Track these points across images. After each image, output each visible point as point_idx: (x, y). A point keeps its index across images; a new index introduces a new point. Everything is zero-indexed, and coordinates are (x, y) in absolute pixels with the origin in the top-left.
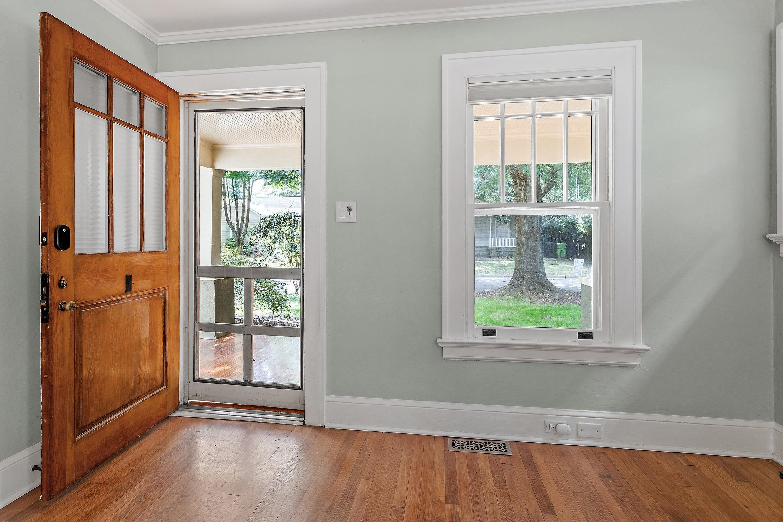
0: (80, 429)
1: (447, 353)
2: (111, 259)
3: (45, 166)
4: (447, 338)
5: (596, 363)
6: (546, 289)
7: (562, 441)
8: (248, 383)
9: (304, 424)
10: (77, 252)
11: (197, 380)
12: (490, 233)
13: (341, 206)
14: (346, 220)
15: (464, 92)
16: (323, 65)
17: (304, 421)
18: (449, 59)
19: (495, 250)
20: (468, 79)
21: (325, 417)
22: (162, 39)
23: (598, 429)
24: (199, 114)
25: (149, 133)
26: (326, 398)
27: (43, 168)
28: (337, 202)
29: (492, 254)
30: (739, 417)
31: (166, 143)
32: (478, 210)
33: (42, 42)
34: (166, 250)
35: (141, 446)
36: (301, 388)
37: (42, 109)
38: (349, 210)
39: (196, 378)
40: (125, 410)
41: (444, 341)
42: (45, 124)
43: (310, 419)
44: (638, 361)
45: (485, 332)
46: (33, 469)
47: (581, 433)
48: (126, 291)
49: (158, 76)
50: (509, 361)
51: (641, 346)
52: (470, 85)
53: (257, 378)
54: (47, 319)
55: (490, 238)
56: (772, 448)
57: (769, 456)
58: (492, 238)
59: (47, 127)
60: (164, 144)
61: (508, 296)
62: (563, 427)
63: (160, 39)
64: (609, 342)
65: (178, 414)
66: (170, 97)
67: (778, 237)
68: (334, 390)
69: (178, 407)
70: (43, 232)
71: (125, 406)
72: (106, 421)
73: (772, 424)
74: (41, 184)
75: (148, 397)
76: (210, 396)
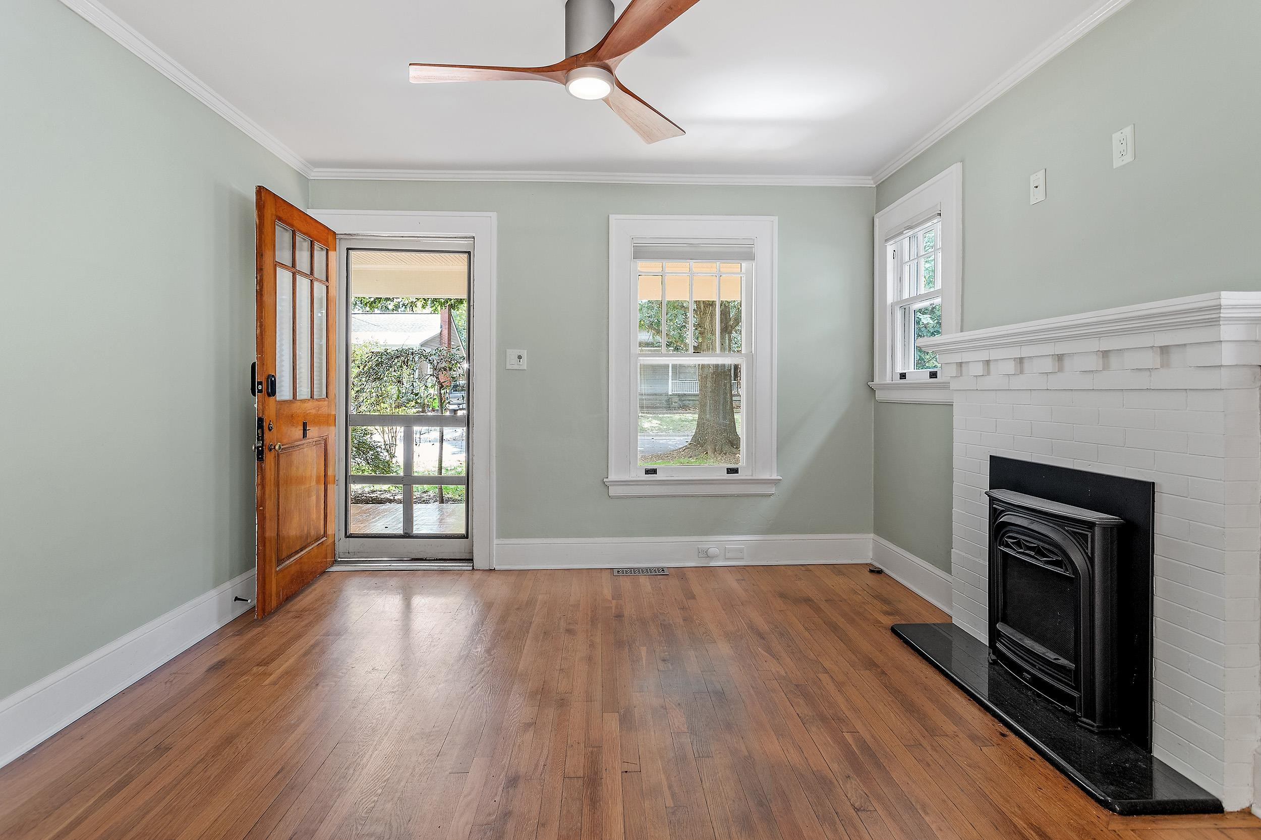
0: (280, 561)
1: (613, 491)
2: (295, 405)
3: (261, 322)
4: (612, 477)
5: (740, 494)
6: (736, 448)
7: (712, 564)
8: (407, 535)
9: (473, 569)
10: (278, 399)
11: (348, 536)
12: (670, 374)
13: (512, 354)
14: (516, 367)
15: (629, 250)
16: (494, 215)
17: (473, 566)
18: (616, 219)
19: (676, 399)
20: (633, 238)
21: (494, 560)
22: (315, 174)
23: (741, 551)
24: (351, 252)
25: (317, 280)
26: (496, 541)
27: (259, 324)
28: (507, 350)
29: (672, 404)
30: (849, 532)
31: (327, 287)
32: (641, 358)
33: (258, 212)
34: (327, 397)
35: (315, 590)
36: (466, 536)
37: (258, 272)
38: (520, 357)
39: (348, 534)
40: (302, 553)
41: (610, 480)
42: (261, 285)
43: (479, 563)
44: (773, 490)
45: (647, 471)
46: (235, 600)
47: (728, 555)
48: (304, 437)
49: (310, 212)
50: (668, 496)
51: (775, 476)
52: (635, 245)
53: (416, 530)
54: (262, 458)
55: (670, 381)
56: (871, 554)
57: (869, 561)
58: (673, 381)
59: (262, 288)
60: (324, 288)
61: (688, 458)
62: (713, 551)
63: (313, 174)
64: (752, 475)
65: (335, 568)
66: (330, 238)
67: (875, 385)
68: (502, 534)
69: (335, 562)
70: (259, 381)
71: (301, 550)
72: (292, 559)
73: (872, 535)
74: (257, 338)
75: (316, 544)
76: (364, 552)
